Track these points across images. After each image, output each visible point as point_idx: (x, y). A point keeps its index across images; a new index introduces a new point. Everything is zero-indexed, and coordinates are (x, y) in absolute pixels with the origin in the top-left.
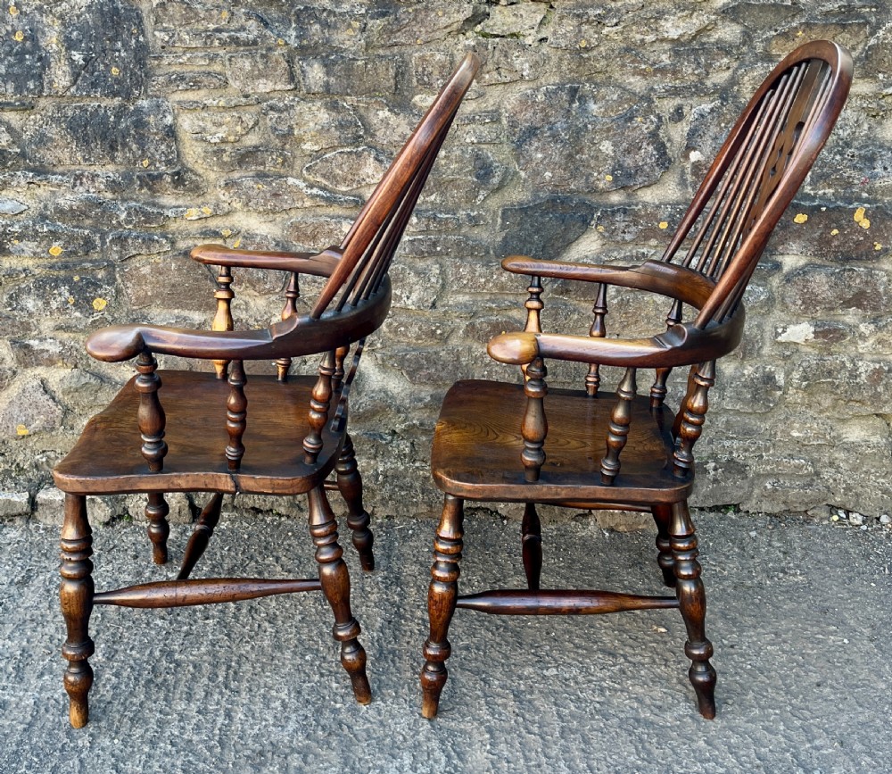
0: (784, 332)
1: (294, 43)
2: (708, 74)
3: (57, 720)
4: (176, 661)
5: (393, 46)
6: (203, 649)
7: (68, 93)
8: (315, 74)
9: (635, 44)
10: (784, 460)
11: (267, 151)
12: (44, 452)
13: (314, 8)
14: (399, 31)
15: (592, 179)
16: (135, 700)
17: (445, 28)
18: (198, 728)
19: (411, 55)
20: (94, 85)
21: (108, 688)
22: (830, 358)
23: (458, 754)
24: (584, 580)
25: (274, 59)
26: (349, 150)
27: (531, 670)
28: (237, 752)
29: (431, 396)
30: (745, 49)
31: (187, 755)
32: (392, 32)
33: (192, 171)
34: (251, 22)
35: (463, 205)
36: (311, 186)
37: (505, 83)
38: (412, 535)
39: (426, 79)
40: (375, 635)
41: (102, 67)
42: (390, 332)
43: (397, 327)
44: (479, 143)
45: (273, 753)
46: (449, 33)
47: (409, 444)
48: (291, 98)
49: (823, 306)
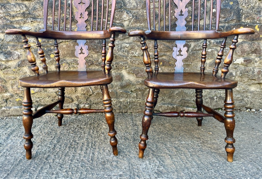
0: (235, 61)
4: (77, 143)
6: (84, 140)
10: (234, 96)
12: (39, 98)
16: (66, 151)
18: (85, 157)
21: (58, 148)
22: (248, 68)
23: (162, 161)
26: (119, 10)
27: (178, 142)
28: (97, 162)
29: (142, 81)
31: (82, 163)
36: (109, 21)
38: (138, 116)
40: (132, 136)
42: (131, 63)
43: (133, 62)
45: (108, 162)
47: (136, 94)
49: (246, 53)
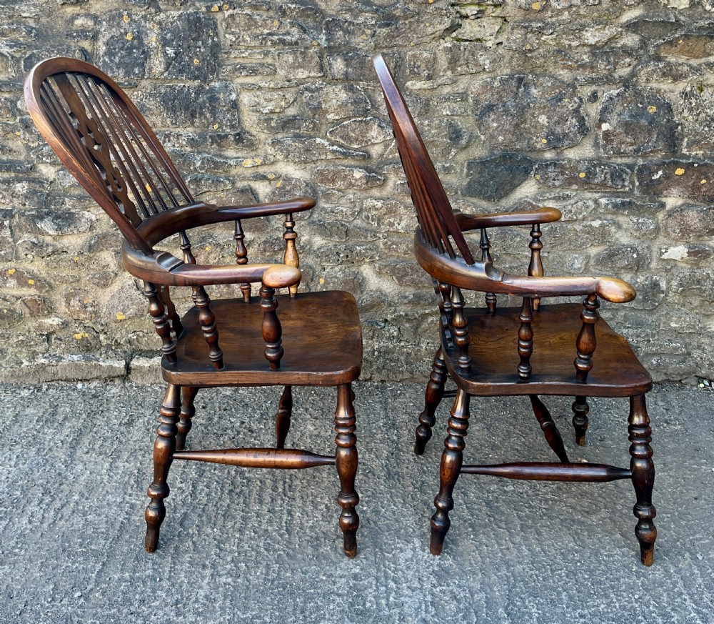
0: (666, 252)
1: (324, 44)
2: (615, 69)
3: (171, 516)
4: (246, 478)
5: (393, 47)
7: (162, 77)
8: (339, 65)
9: (564, 47)
10: (665, 344)
11: (302, 119)
12: (135, 332)
13: (339, 20)
14: (398, 36)
15: (532, 142)
16: (223, 504)
17: (431, 34)
18: (270, 522)
19: (405, 54)
20: (181, 71)
21: (203, 494)
22: (699, 271)
24: (526, 427)
25: (309, 55)
26: (360, 119)
27: (496, 486)
28: (300, 538)
29: (414, 295)
30: (641, 52)
31: (266, 540)
32: (393, 37)
33: (248, 133)
34: (294, 29)
35: (439, 159)
36: (332, 144)
37: (472, 74)
38: (400, 394)
39: (416, 70)
40: (383, 462)
41: (187, 59)
42: (385, 248)
43: (391, 245)
44: (452, 115)
45: (325, 539)
46: (434, 38)
47: (396, 329)
48: (321, 82)
49: (694, 234)
